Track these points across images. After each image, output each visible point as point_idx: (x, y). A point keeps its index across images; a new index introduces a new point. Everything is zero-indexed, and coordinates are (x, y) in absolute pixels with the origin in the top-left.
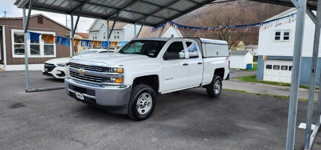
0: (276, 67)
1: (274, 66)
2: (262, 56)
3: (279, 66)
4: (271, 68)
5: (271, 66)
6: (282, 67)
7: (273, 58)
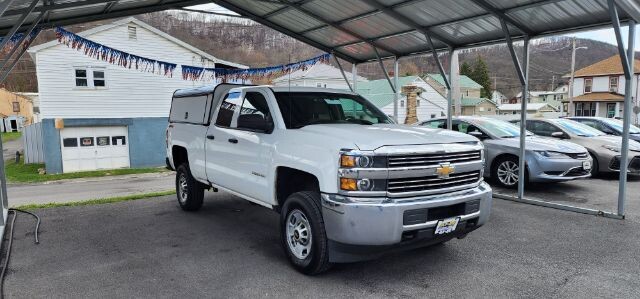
0: (87, 142)
1: (82, 140)
2: (53, 120)
3: (92, 139)
4: (76, 145)
5: (75, 139)
6: (98, 139)
7: (78, 123)
